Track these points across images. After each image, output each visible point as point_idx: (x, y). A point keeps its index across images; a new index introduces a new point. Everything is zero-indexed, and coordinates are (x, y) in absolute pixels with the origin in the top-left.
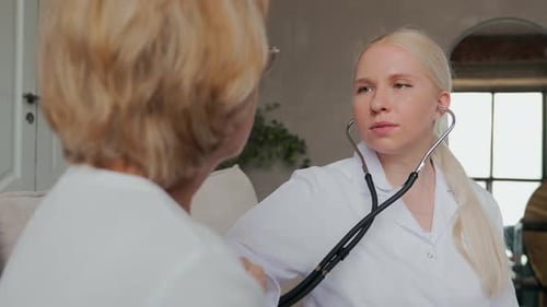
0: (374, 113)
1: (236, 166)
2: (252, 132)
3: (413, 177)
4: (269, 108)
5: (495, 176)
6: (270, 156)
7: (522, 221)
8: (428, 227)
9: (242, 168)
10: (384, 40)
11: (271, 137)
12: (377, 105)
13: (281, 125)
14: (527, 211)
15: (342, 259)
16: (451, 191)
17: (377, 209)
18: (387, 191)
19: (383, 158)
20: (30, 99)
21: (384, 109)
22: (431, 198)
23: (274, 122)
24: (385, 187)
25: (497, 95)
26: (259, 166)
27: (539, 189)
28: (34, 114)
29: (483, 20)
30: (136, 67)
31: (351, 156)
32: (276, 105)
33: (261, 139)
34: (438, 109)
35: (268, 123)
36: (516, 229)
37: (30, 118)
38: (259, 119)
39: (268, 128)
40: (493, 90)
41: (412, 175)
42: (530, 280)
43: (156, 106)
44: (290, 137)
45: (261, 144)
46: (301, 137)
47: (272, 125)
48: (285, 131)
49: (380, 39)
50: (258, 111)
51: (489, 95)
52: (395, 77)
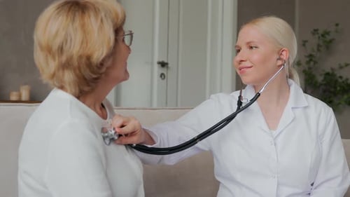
20: (163, 64)
21: (242, 61)
28: (165, 73)
32: (347, 65)
47: (340, 80)
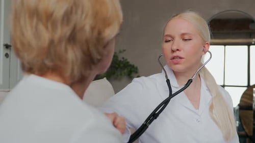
0: (173, 51)
1: (105, 78)
2: (112, 63)
3: (190, 81)
4: (120, 52)
5: (226, 84)
6: (121, 75)
7: (239, 105)
8: (197, 107)
9: (107, 79)
10: (179, 15)
11: (122, 65)
12: (175, 48)
13: (126, 60)
14: (241, 101)
15: (156, 118)
16: (209, 90)
17: (171, 96)
18: (177, 88)
19: (176, 74)
20: (7, 46)
21: (178, 50)
22: (199, 92)
23: (123, 58)
24: (176, 85)
25: (227, 47)
26: (116, 79)
27: (246, 90)
28: (9, 53)
29: (221, 11)
30: (63, 19)
31: (161, 72)
33: (117, 66)
34: (203, 50)
35: (120, 58)
36: (236, 109)
37: (7, 55)
38: (115, 56)
39: (120, 61)
40: (225, 44)
41: (189, 80)
42: (243, 133)
43: (72, 39)
44: (130, 65)
45: (117, 68)
46: (136, 66)
47: (122, 60)
48: (128, 63)
49: (177, 15)
50: (115, 53)
51: (223, 46)
52: (183, 35)
